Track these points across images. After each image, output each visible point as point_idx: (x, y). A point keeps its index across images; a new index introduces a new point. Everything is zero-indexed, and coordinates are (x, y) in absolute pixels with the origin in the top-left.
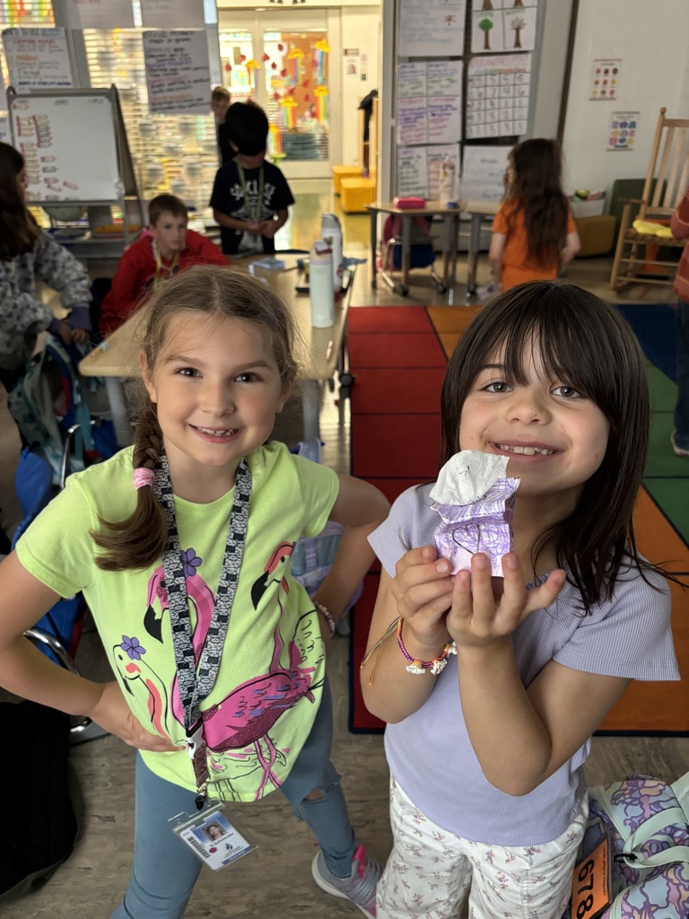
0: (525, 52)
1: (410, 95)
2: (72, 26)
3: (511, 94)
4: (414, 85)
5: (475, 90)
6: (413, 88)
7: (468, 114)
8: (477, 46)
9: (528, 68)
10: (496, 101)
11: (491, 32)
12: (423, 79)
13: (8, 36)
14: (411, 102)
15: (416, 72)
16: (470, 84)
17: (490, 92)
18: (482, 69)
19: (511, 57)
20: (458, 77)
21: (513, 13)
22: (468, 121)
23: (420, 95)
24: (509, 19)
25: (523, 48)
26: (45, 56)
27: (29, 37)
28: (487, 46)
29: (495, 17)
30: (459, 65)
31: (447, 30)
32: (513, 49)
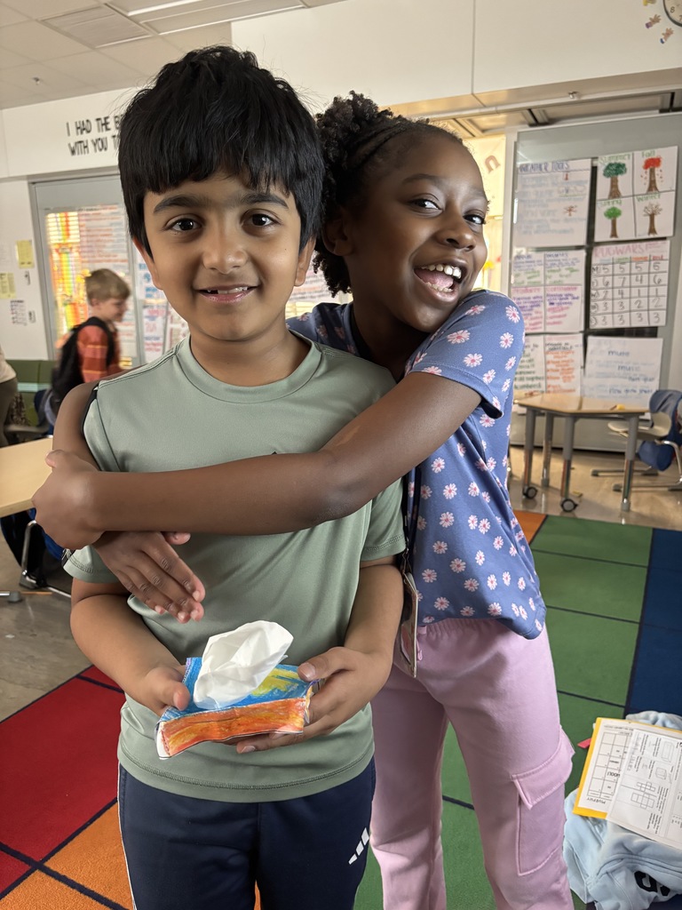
0: (664, 239)
1: (526, 284)
3: (645, 283)
4: (529, 275)
5: (600, 280)
6: (529, 278)
7: (592, 304)
8: (602, 233)
9: (667, 256)
10: (626, 291)
11: (619, 220)
12: (540, 269)
14: (526, 291)
15: (534, 262)
16: (594, 273)
17: (618, 281)
18: (608, 258)
19: (644, 244)
20: (581, 267)
21: (647, 199)
22: (592, 311)
23: (537, 284)
24: (641, 206)
25: (659, 235)
28: (614, 234)
29: (624, 205)
30: (583, 253)
31: (566, 220)
32: (647, 237)
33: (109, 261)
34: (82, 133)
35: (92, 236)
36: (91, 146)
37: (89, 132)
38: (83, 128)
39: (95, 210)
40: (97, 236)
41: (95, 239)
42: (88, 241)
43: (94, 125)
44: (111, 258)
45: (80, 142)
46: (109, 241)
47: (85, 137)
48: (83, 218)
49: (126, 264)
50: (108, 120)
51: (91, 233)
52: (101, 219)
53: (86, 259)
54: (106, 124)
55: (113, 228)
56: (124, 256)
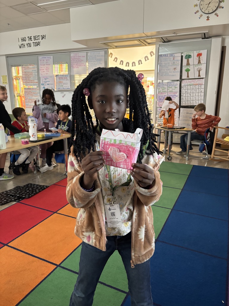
0: (203, 78)
1: (162, 92)
2: (72, 74)
3: (197, 92)
4: (163, 89)
5: (184, 90)
6: (163, 90)
7: (182, 98)
8: (184, 76)
9: (204, 84)
10: (192, 94)
11: (189, 72)
12: (166, 87)
13: (57, 77)
14: (162, 94)
15: (164, 85)
16: (182, 88)
17: (189, 91)
18: (186, 84)
19: (197, 80)
20: (178, 86)
21: (198, 66)
22: (182, 100)
23: (165, 92)
24: (196, 68)
25: (201, 77)
26: (64, 81)
27: (62, 77)
28: (188, 77)
29: (191, 68)
30: (179, 82)
31: (174, 72)
32: (198, 78)
33: (32, 82)
34: (23, 41)
35: (27, 74)
36: (26, 45)
37: (25, 41)
38: (23, 40)
39: (27, 66)
40: (28, 74)
41: (27, 75)
42: (25, 76)
43: (27, 39)
44: (32, 81)
45: (23, 44)
46: (32, 76)
47: (24, 43)
48: (23, 68)
49: (37, 83)
50: (31, 37)
51: (26, 73)
52: (29, 69)
53: (25, 82)
54: (31, 38)
55: (33, 72)
56: (37, 81)
